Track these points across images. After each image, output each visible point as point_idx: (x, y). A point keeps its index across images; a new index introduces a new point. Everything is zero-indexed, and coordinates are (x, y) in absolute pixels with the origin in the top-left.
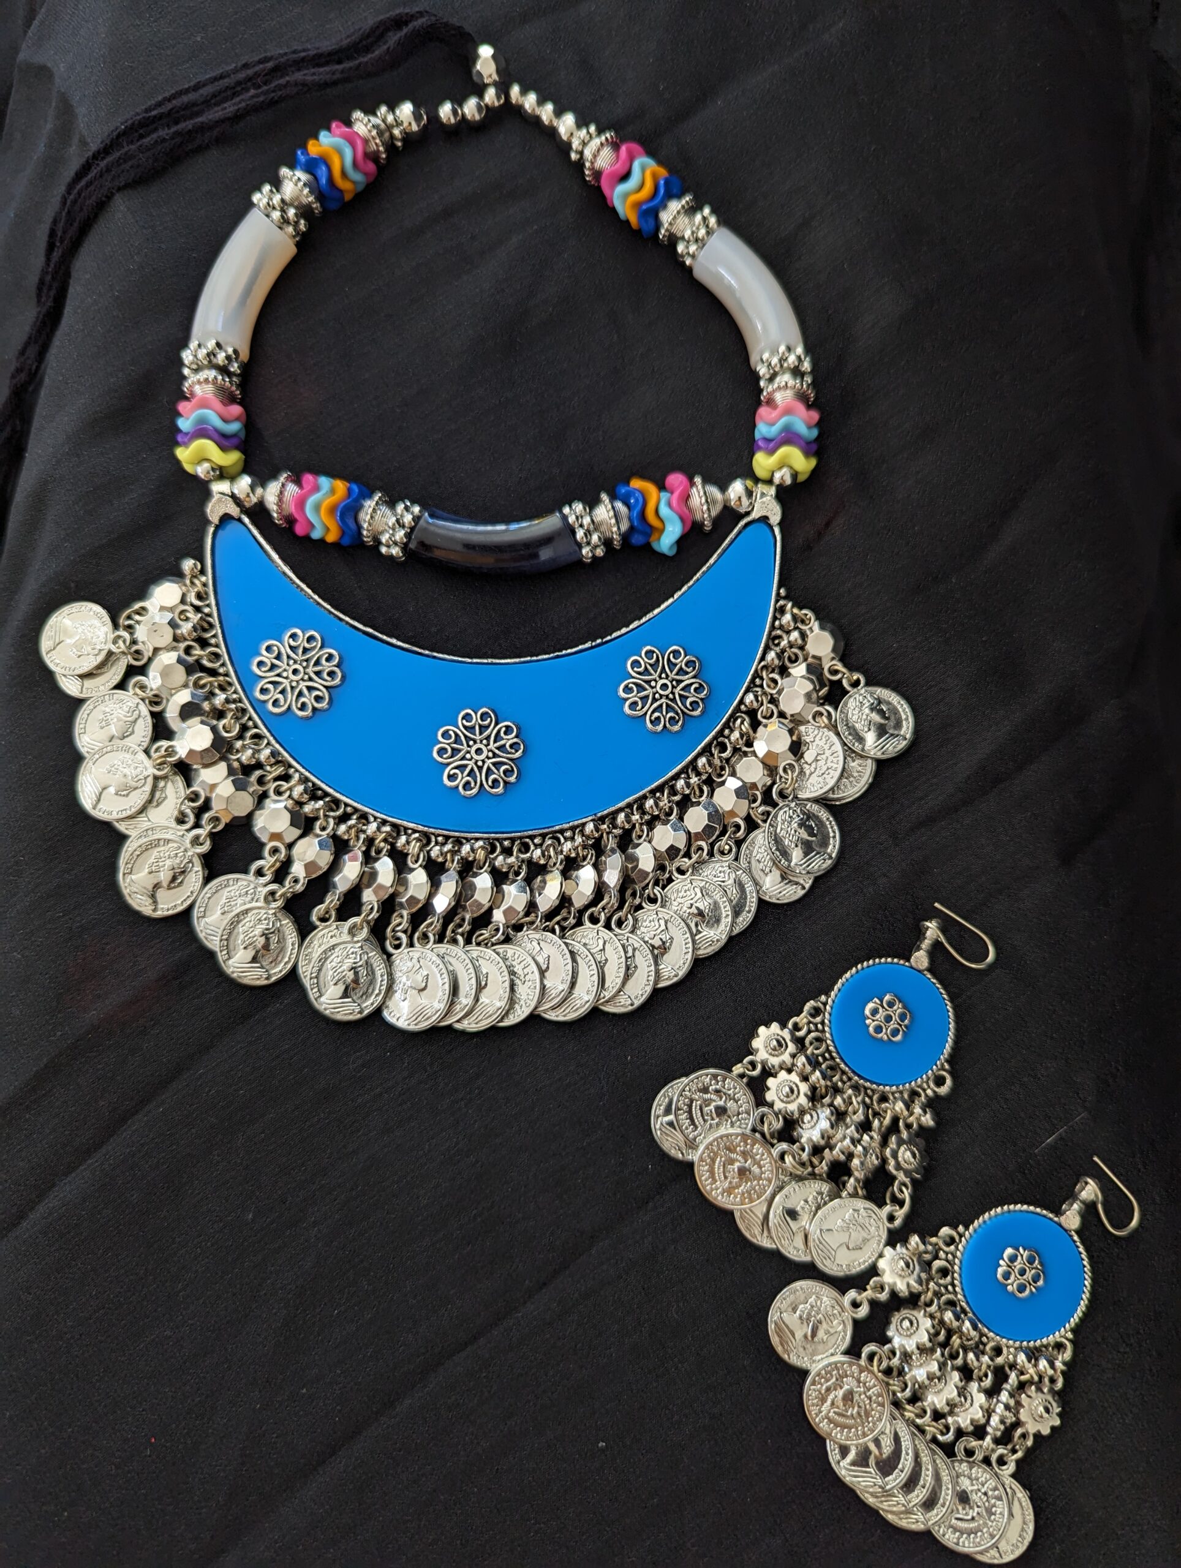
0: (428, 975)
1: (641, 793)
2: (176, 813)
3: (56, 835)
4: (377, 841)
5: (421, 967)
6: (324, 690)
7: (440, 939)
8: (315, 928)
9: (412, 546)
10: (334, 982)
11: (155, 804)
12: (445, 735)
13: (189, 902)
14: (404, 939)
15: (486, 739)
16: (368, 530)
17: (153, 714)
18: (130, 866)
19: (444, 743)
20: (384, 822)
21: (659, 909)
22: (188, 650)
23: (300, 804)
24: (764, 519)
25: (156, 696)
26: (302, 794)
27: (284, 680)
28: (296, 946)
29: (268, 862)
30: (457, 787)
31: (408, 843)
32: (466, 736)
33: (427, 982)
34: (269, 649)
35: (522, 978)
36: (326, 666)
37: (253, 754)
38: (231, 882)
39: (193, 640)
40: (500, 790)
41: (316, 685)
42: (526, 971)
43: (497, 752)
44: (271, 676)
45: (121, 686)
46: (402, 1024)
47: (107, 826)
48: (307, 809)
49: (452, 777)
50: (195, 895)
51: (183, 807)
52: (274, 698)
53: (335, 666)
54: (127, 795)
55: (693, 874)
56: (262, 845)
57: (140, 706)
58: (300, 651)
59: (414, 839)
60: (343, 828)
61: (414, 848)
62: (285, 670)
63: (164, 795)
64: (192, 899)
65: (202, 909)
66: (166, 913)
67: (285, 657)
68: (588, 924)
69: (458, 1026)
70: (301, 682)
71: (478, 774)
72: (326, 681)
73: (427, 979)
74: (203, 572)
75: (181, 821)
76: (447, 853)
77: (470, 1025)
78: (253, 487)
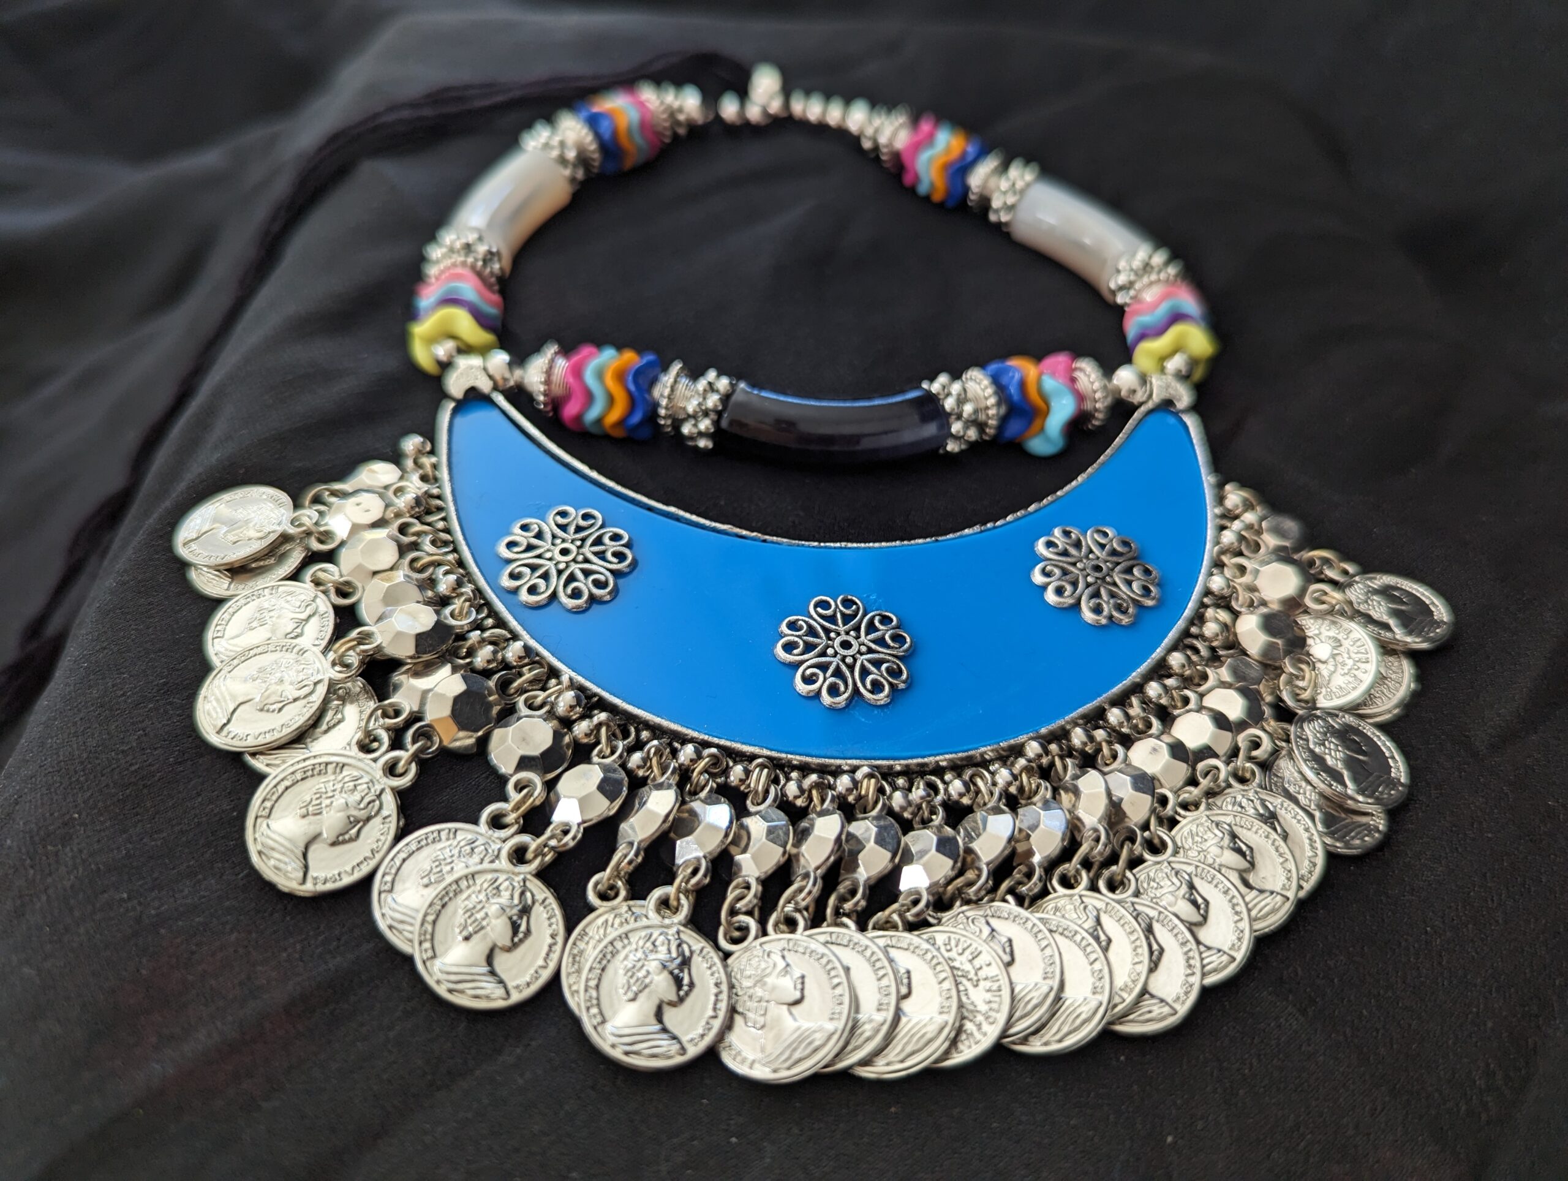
0: (803, 977)
1: (1095, 703)
2: (359, 735)
3: (142, 779)
4: (695, 774)
5: (788, 965)
6: (608, 574)
7: (816, 921)
8: (592, 909)
9: (724, 424)
10: (630, 995)
11: (324, 727)
12: (792, 626)
13: (365, 869)
14: (753, 924)
15: (854, 629)
16: (667, 408)
17: (337, 609)
18: (268, 804)
19: (791, 636)
20: (706, 745)
21: (1172, 859)
22: (403, 529)
23: (567, 723)
24: (1167, 405)
25: (348, 583)
26: (572, 707)
27: (548, 563)
28: (560, 939)
29: (512, 805)
30: (818, 693)
31: (748, 773)
32: (823, 627)
33: (802, 990)
34: (525, 528)
35: (972, 975)
36: (611, 547)
37: (495, 653)
38: (444, 835)
39: (412, 516)
40: (882, 697)
41: (594, 567)
42: (977, 963)
43: (873, 646)
44: (528, 558)
45: (295, 576)
46: (761, 1073)
47: (235, 758)
48: (581, 728)
49: (808, 680)
50: (378, 857)
51: (371, 726)
52: (531, 583)
53: (623, 545)
54: (280, 710)
55: (1209, 807)
56: (503, 780)
57: (318, 600)
58: (572, 529)
59: (758, 765)
60: (636, 758)
61: (759, 779)
62: (548, 550)
63: (339, 716)
64: (372, 864)
65: (388, 878)
66: (321, 888)
67: (548, 537)
68: (1061, 890)
69: (866, 1073)
70: (572, 564)
71: (848, 674)
72: (610, 562)
73: (803, 983)
74: (432, 452)
75: (365, 747)
76: (811, 788)
77: (887, 1068)
78: (511, 365)
